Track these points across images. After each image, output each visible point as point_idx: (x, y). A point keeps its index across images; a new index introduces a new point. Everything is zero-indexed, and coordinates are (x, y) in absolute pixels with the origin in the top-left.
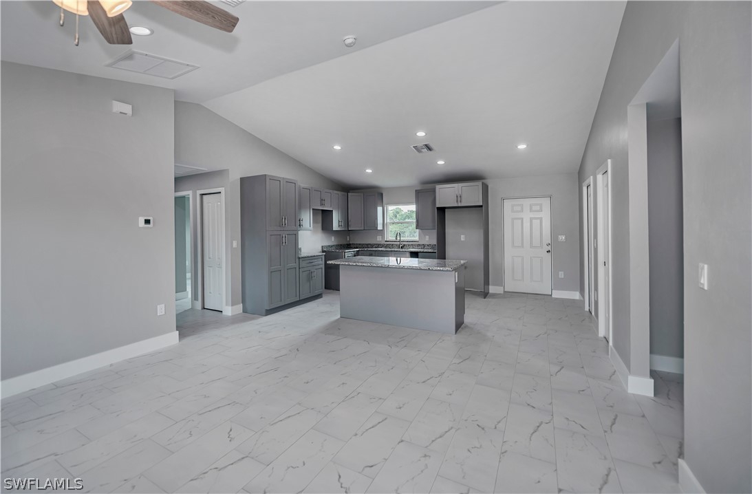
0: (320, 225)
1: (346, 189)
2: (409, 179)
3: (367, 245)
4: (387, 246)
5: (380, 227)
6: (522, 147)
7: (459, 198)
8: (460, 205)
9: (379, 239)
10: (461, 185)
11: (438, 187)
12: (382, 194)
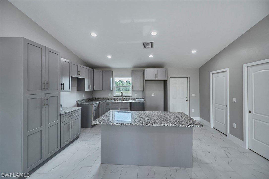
0: (76, 88)
1: (93, 67)
2: (129, 65)
3: (103, 98)
4: (114, 99)
5: (111, 89)
6: (194, 52)
7: (156, 75)
8: (157, 79)
9: (110, 95)
10: (157, 69)
11: (146, 69)
12: (112, 72)
